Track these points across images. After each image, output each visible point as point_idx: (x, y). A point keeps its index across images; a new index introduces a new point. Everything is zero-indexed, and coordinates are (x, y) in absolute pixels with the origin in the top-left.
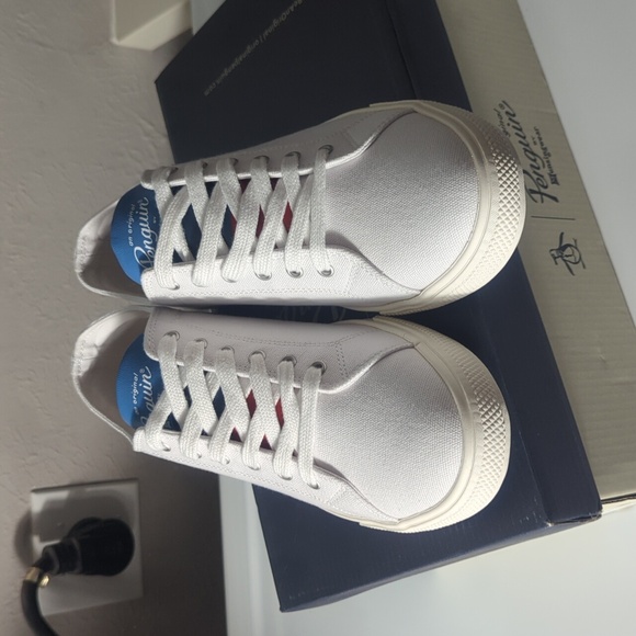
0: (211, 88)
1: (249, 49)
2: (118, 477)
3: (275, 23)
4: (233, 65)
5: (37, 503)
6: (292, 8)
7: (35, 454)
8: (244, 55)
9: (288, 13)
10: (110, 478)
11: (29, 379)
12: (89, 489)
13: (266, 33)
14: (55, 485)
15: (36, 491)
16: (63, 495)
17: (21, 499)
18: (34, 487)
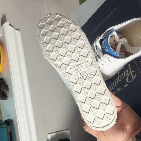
0: (92, 32)
1: (102, 22)
2: (65, 129)
3: (109, 16)
4: (98, 26)
5: (49, 137)
6: (113, 12)
7: (47, 125)
8: (101, 24)
9: (112, 13)
10: (64, 129)
11: (44, 109)
12: (60, 132)
13: (106, 18)
14: (52, 132)
15: (49, 134)
16: (54, 134)
17: (46, 136)
18: (48, 133)
